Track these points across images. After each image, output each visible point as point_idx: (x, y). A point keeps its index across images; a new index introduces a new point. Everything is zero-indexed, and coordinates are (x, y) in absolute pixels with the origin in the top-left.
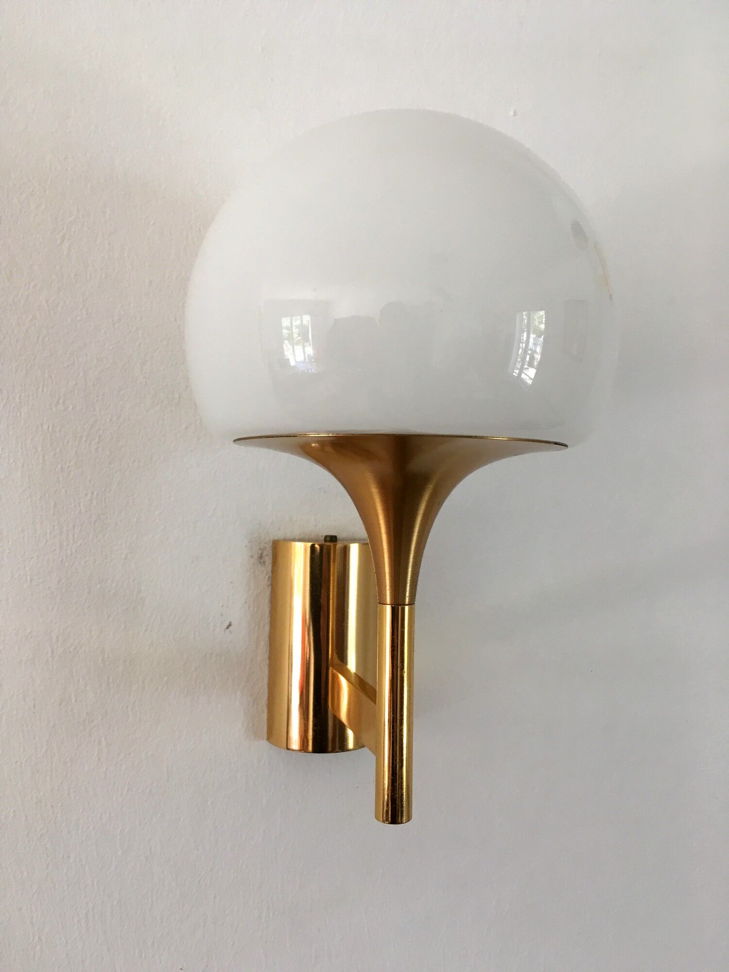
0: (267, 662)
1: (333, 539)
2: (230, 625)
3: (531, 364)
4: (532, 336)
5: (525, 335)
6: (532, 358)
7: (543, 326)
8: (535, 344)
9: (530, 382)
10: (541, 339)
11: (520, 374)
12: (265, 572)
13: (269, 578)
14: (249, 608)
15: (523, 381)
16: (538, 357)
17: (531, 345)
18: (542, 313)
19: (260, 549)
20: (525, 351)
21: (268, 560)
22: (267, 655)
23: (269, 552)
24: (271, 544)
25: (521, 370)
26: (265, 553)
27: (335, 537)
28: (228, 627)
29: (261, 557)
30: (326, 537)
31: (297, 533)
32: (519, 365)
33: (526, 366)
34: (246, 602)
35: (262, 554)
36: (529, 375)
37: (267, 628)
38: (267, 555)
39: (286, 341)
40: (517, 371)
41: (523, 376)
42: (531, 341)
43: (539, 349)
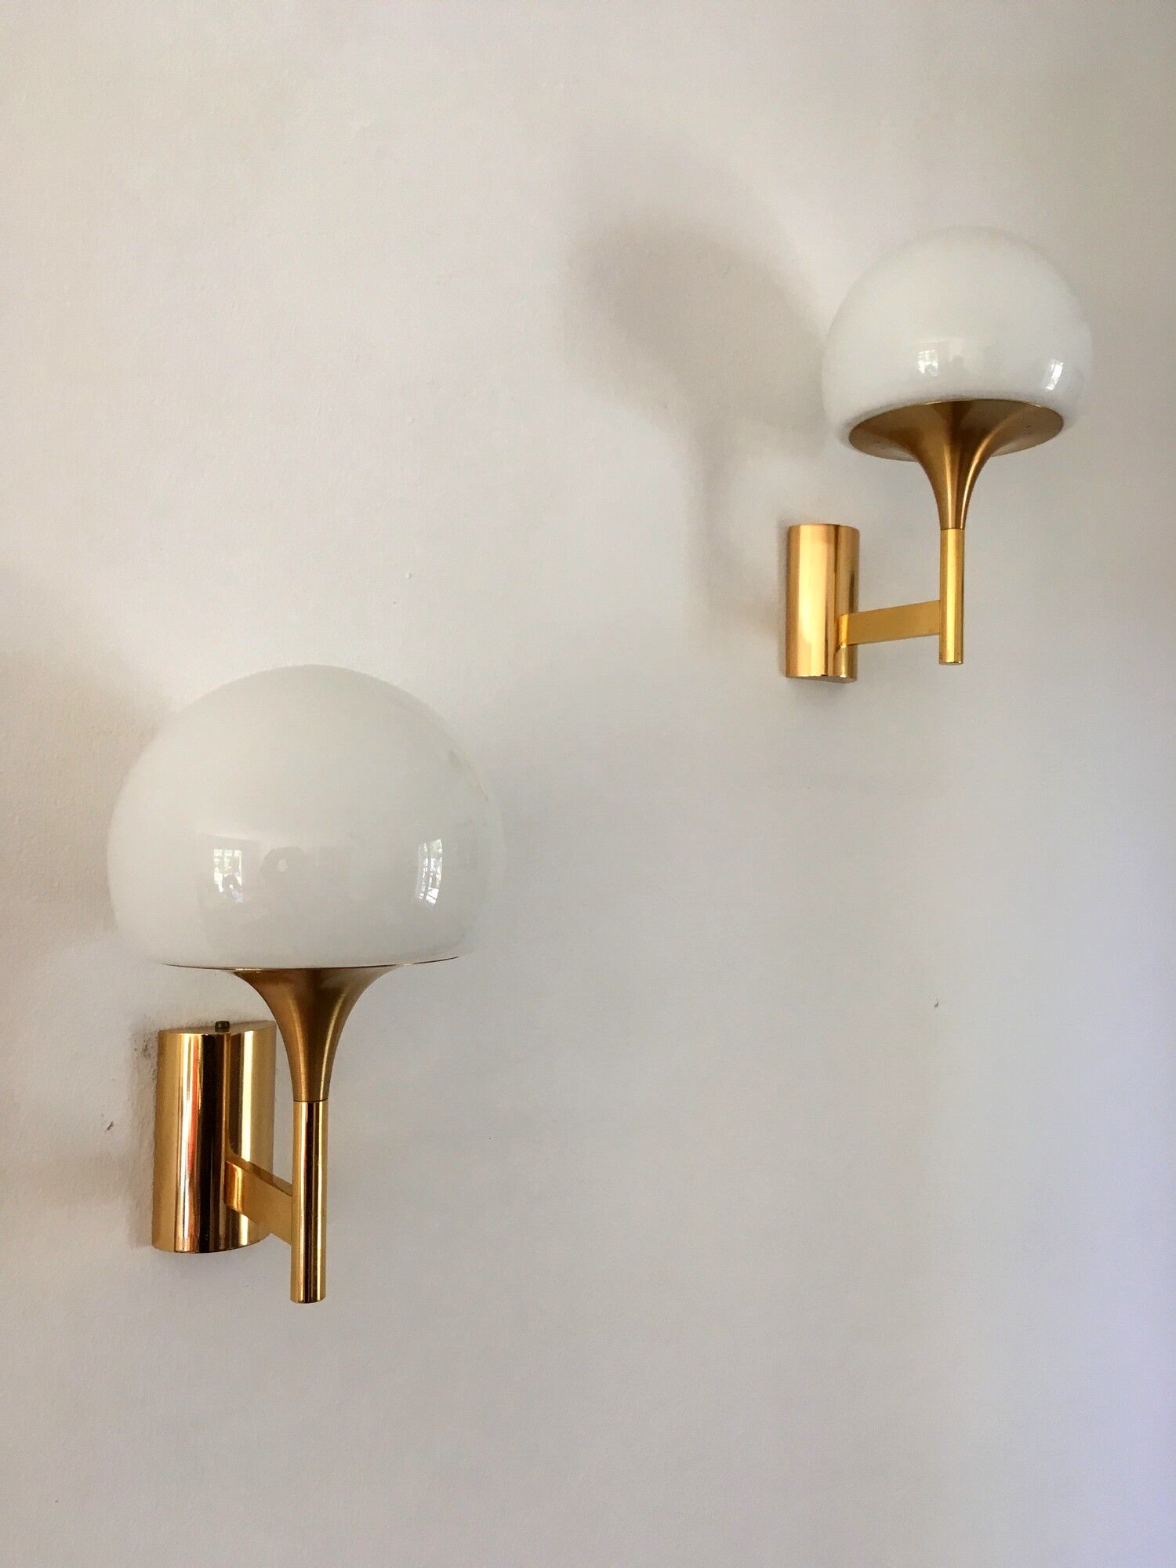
0: (152, 1160)
1: (224, 1026)
2: (111, 1125)
3: (433, 886)
4: (433, 860)
5: (427, 860)
6: (434, 879)
7: (441, 850)
8: (436, 866)
9: (434, 902)
10: (441, 860)
11: (425, 897)
12: (150, 1065)
13: (154, 1071)
14: (133, 1104)
15: (427, 901)
16: (439, 877)
17: (432, 867)
19: (145, 1041)
20: (428, 874)
21: (154, 1052)
22: (152, 1153)
23: (154, 1044)
24: (157, 1035)
25: (427, 890)
26: (150, 1045)
27: (228, 1022)
28: (109, 1128)
29: (145, 1049)
30: (217, 1024)
31: (184, 1023)
32: (423, 890)
33: (429, 888)
34: (129, 1100)
35: (146, 1046)
36: (432, 896)
37: (152, 1125)
38: (152, 1047)
39: (217, 869)
40: (422, 895)
41: (428, 898)
42: (432, 863)
43: (439, 870)
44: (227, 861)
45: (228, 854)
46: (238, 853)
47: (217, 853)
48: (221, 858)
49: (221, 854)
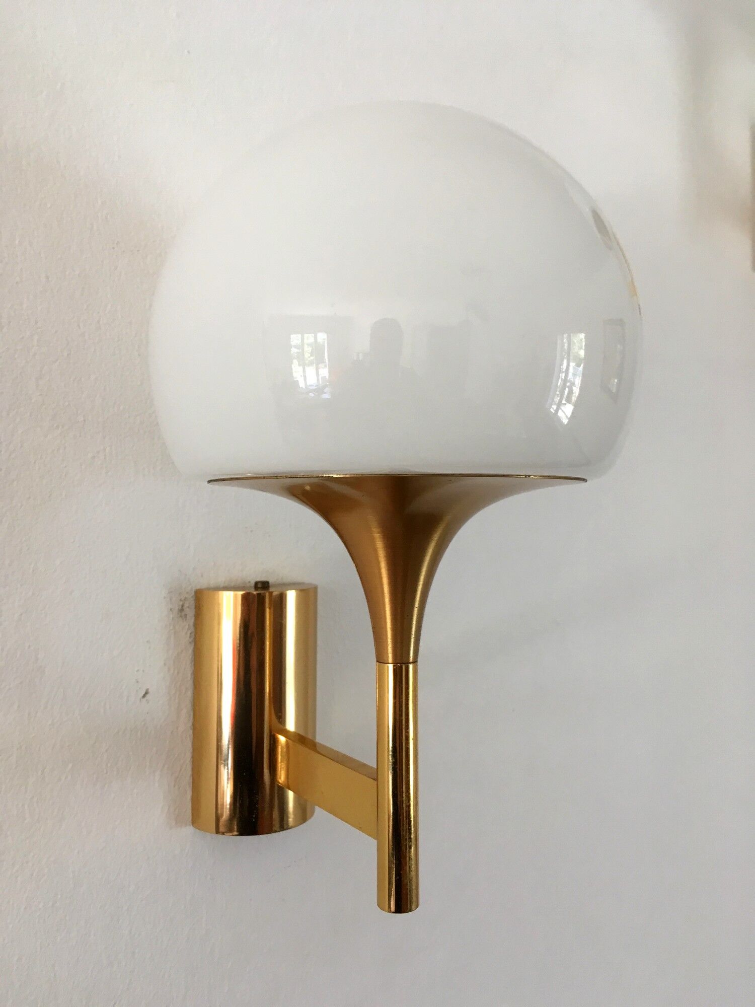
0: (191, 732)
1: (264, 585)
2: (146, 693)
3: (569, 400)
4: (572, 364)
5: (565, 362)
6: (571, 392)
7: (582, 353)
8: (574, 375)
9: (565, 421)
10: (581, 368)
11: (557, 411)
12: (187, 627)
13: (191, 634)
14: (169, 670)
15: (559, 419)
16: (576, 391)
17: (570, 375)
18: (582, 336)
19: (181, 600)
20: (565, 381)
21: (190, 613)
22: (190, 724)
23: (190, 602)
24: (193, 594)
25: (559, 405)
26: (186, 605)
27: (268, 582)
28: (144, 696)
29: (182, 610)
30: (256, 583)
31: (221, 580)
32: (557, 400)
33: (564, 402)
34: (165, 664)
35: (183, 606)
36: (566, 412)
37: (190, 694)
38: (188, 607)
40: (555, 407)
41: (560, 414)
42: (571, 370)
43: (578, 381)
44: (308, 349)
45: (309, 338)
46: (322, 337)
47: (295, 339)
48: (301, 347)
49: (299, 342)
